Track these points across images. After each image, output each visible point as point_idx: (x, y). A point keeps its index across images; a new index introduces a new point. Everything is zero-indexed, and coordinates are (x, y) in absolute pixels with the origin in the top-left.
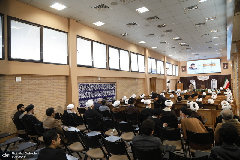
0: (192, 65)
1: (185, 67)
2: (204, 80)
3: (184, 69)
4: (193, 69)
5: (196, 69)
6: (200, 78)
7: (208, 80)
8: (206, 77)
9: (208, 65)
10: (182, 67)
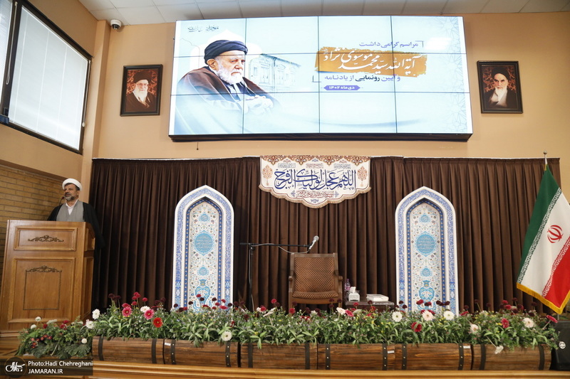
0: (215, 51)
1: (156, 74)
2: (321, 202)
3: (141, 92)
4: (219, 86)
5: (250, 88)
6: (283, 177)
7: (362, 197)
8: (339, 175)
9: (360, 57)
10: (126, 69)
